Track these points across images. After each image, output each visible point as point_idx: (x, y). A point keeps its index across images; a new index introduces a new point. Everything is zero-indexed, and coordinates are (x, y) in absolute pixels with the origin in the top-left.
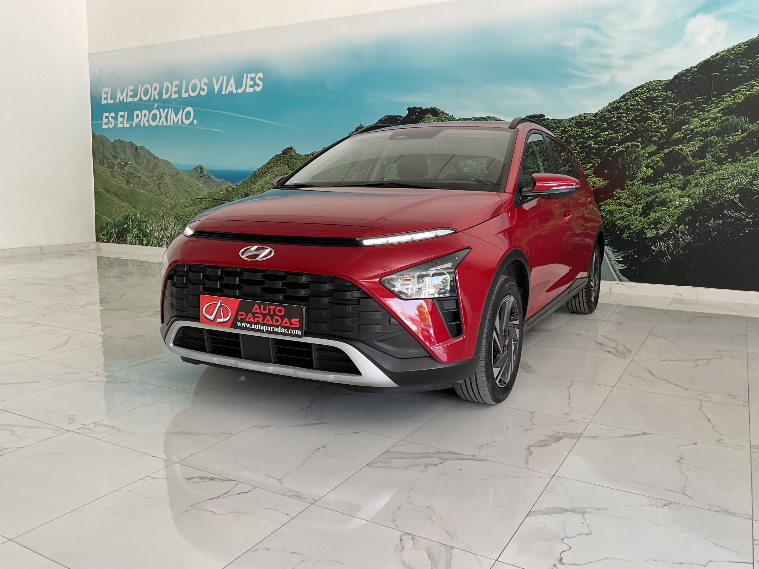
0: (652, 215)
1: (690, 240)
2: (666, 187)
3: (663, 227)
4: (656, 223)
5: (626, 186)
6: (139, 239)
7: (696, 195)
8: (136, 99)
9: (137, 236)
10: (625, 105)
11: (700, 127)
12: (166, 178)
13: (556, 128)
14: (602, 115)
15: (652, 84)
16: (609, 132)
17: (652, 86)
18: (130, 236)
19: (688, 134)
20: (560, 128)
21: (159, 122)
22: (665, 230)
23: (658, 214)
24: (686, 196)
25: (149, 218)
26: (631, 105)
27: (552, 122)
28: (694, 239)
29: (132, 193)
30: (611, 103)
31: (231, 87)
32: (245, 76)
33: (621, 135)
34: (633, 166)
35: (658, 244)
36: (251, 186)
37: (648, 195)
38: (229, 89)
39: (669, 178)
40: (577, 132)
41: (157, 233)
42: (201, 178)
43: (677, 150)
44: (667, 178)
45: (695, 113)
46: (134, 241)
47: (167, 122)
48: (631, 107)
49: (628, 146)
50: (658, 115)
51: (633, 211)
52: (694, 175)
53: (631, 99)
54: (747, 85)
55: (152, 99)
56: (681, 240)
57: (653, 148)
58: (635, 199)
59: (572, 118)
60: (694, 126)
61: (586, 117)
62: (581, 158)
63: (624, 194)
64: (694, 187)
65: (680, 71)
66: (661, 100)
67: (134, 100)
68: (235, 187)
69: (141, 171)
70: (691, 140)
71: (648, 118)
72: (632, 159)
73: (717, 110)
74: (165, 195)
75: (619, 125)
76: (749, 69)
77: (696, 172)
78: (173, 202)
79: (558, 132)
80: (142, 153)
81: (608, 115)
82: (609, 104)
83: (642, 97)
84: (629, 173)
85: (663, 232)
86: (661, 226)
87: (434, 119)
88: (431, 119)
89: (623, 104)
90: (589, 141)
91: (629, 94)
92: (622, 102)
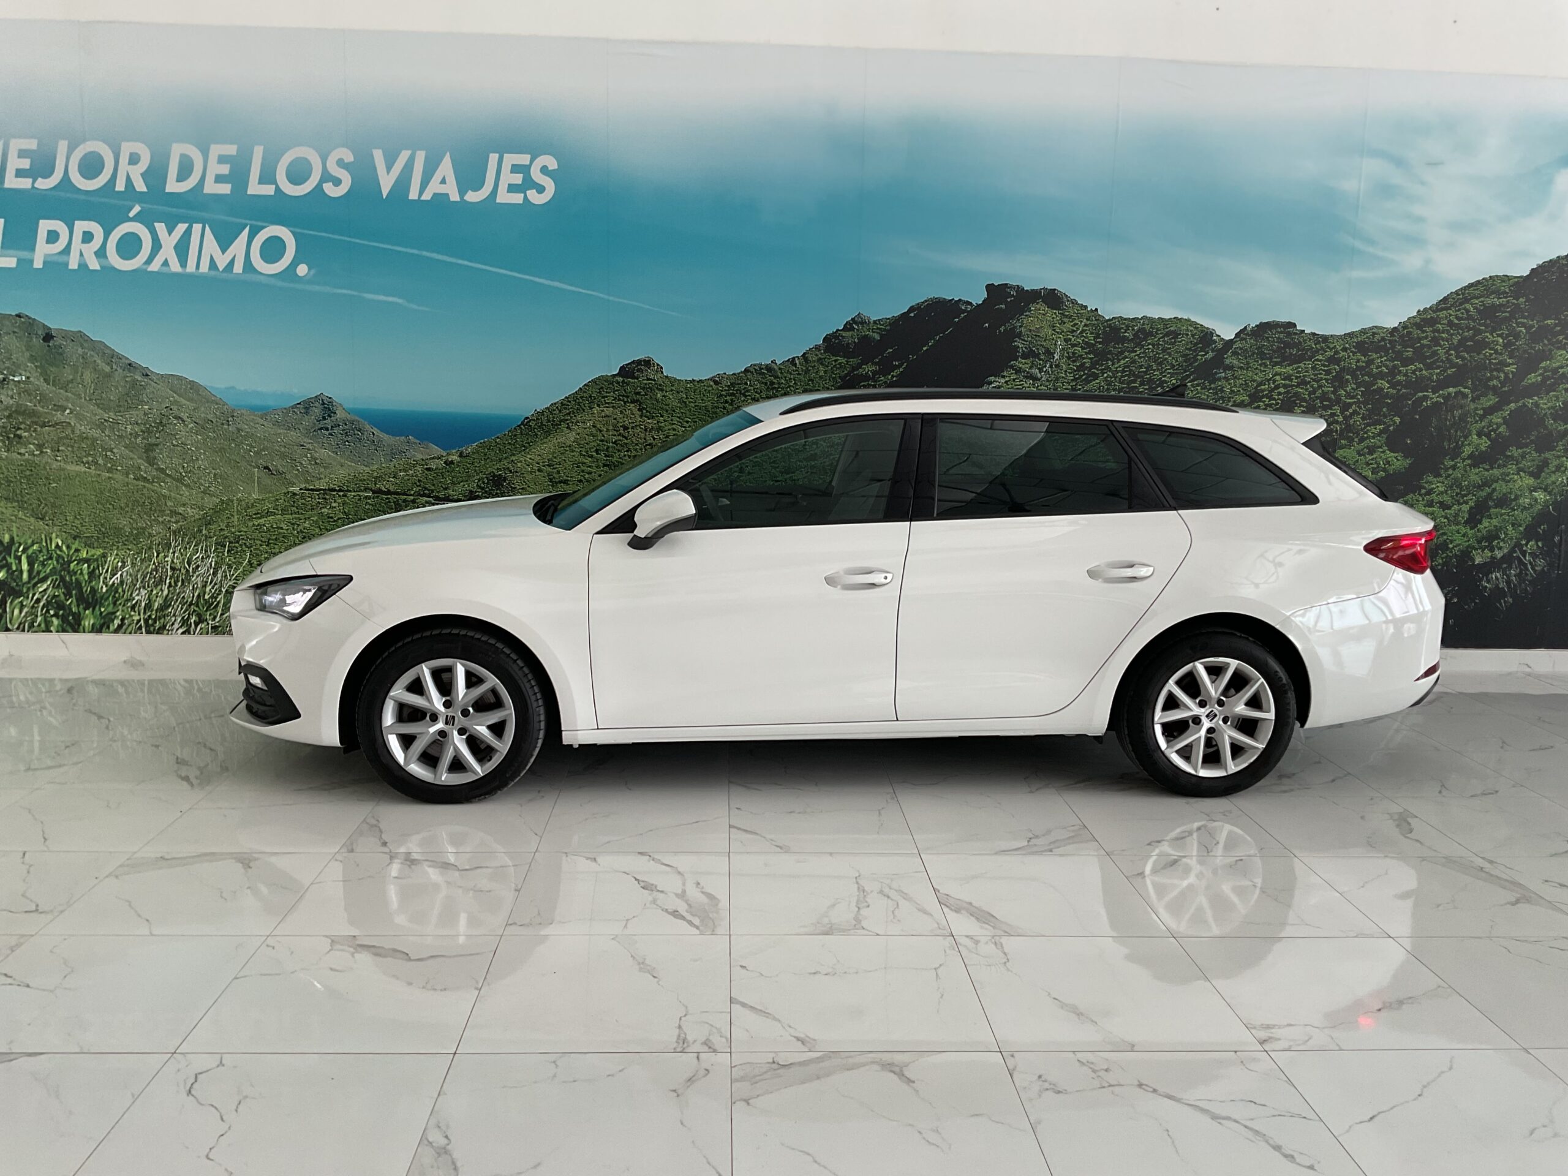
0: (1486, 523)
1: (1545, 566)
2: (1510, 473)
3: (1502, 544)
4: (1491, 537)
5: (1442, 469)
6: (61, 612)
7: (1557, 486)
8: (43, 184)
9: (55, 604)
10: (1446, 316)
12: (182, 432)
13: (1317, 351)
14: (1405, 332)
15: (1494, 280)
16: (1416, 366)
17: (1493, 285)
18: (22, 607)
19: (1549, 378)
20: (1326, 352)
21: (149, 261)
22: (1506, 551)
23: (1495, 522)
24: (1541, 488)
25: (105, 548)
26: (1457, 318)
27: (1310, 339)
28: (1550, 565)
29: (28, 473)
30: (1422, 310)
31: (443, 181)
32: (494, 158)
33: (1437, 374)
34: (1457, 432)
35: (1494, 576)
36: (513, 458)
37: (1480, 487)
38: (434, 188)
39: (1516, 455)
40: (1358, 361)
41: (143, 592)
42: (327, 433)
43: (1530, 405)
44: (1512, 455)
45: (1561, 341)
46: (39, 619)
47: (184, 263)
48: (1456, 321)
49: (1448, 394)
50: (1501, 341)
51: (1454, 517)
52: (1554, 452)
53: (1457, 306)
55: (120, 186)
56: (1529, 567)
57: (1490, 400)
58: (1457, 495)
59: (1351, 335)
60: (1558, 364)
61: (1377, 334)
62: (1363, 414)
63: (1438, 484)
64: (1554, 472)
65: (1541, 263)
66: (1508, 312)
67: (36, 186)
68: (455, 458)
69: (70, 405)
70: (1552, 388)
72: (1454, 419)
74: (174, 479)
75: (1435, 353)
77: (1557, 446)
78: (210, 502)
79: (1320, 361)
80: (73, 352)
81: (1416, 333)
82: (1419, 311)
83: (1476, 304)
84: (1449, 445)
85: (1502, 554)
86: (1498, 543)
87: (1051, 314)
88: (1043, 314)
89: (1442, 314)
90: (1381, 381)
91: (1455, 296)
92: (1441, 311)
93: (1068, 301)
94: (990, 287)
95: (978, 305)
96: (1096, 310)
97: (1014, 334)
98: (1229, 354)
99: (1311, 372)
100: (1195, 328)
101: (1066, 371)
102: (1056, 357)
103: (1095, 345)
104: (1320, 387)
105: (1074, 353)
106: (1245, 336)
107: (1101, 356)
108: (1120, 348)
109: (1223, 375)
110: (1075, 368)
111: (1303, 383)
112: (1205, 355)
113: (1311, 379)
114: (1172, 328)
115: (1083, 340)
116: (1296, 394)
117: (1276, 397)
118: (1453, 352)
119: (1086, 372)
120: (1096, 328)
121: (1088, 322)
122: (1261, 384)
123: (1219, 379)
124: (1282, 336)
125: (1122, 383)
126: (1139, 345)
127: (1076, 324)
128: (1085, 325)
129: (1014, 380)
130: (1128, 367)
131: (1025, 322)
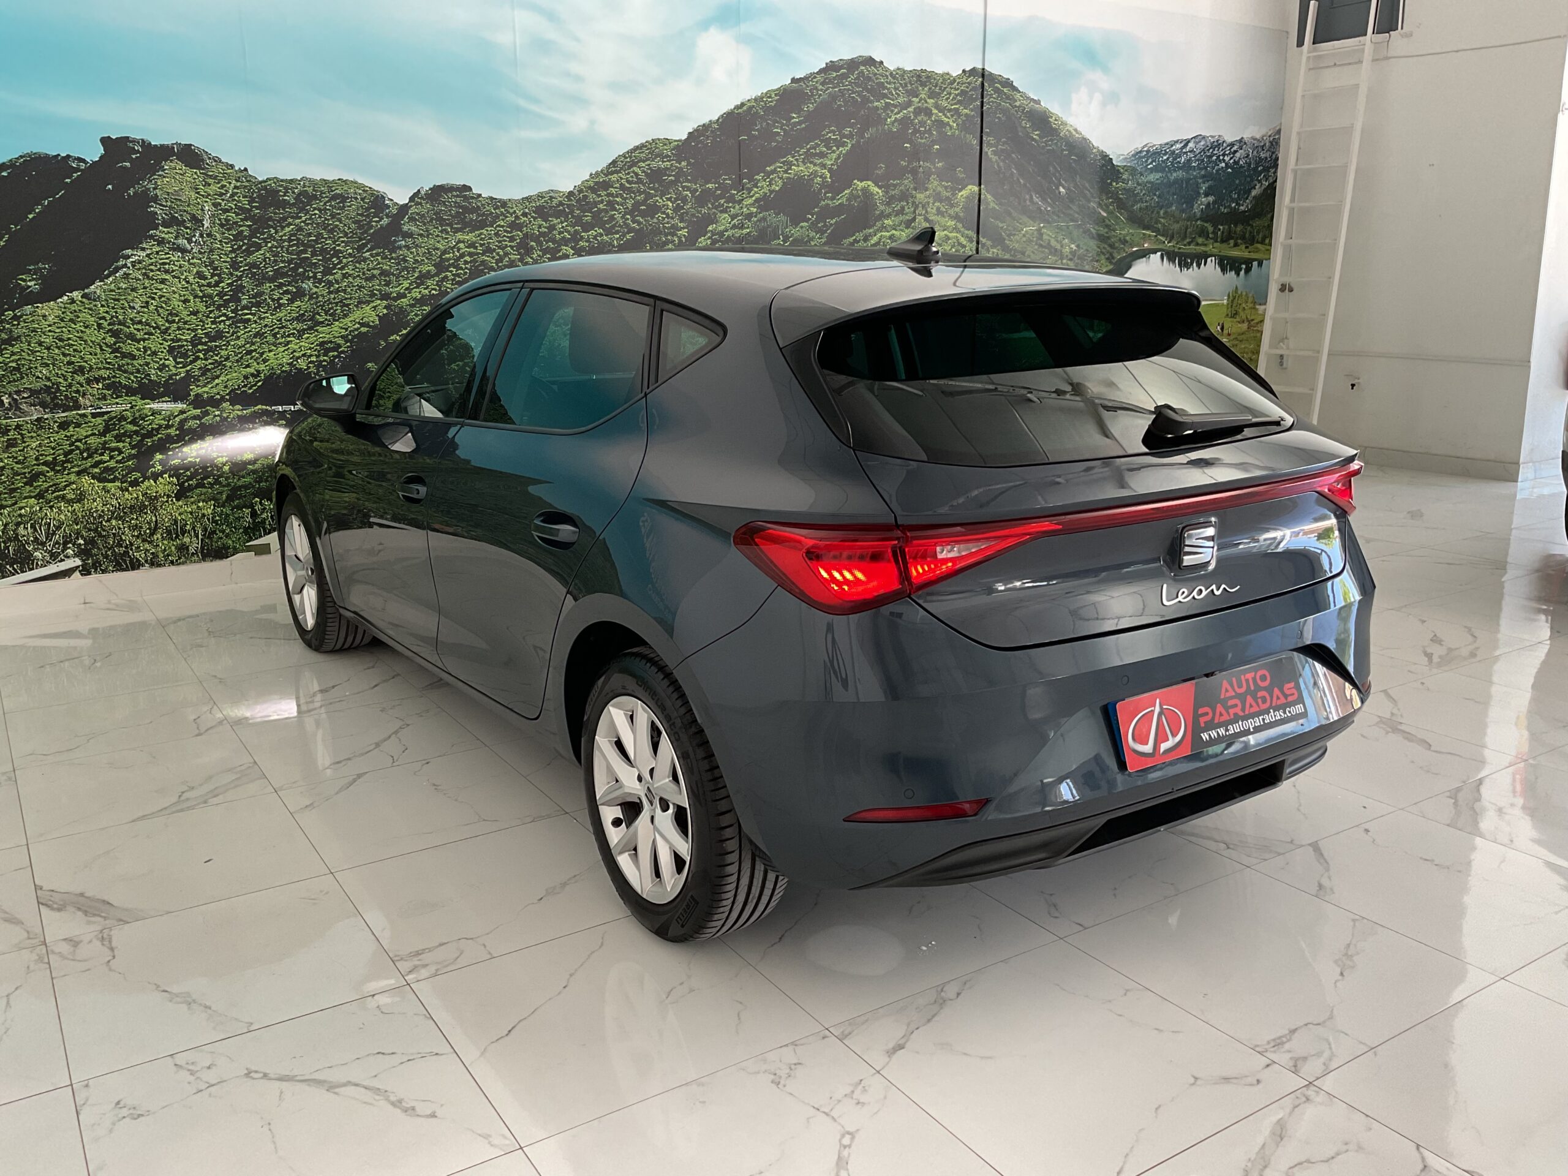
10: (618, 180)
11: (731, 229)
13: (497, 217)
14: (581, 195)
15: (656, 144)
16: (596, 231)
17: (656, 148)
20: (507, 217)
26: (628, 182)
27: (489, 204)
30: (594, 173)
33: (617, 239)
40: (540, 227)
45: (723, 205)
48: (628, 185)
50: (671, 205)
53: (625, 171)
54: (783, 163)
59: (528, 199)
60: (723, 227)
61: (555, 198)
65: (696, 127)
66: (673, 176)
71: (654, 210)
73: (750, 201)
75: (612, 218)
76: (784, 136)
79: (502, 227)
81: (592, 197)
82: (591, 175)
83: (643, 167)
87: (191, 174)
88: (181, 174)
89: (614, 177)
90: (565, 248)
91: (622, 159)
92: (612, 175)
93: (210, 158)
94: (105, 141)
95: (94, 163)
96: (246, 170)
97: (146, 198)
98: (405, 219)
99: (495, 239)
100: (363, 191)
101: (220, 241)
102: (206, 224)
103: (250, 210)
104: (506, 254)
105: (227, 220)
106: (419, 200)
107: (260, 224)
108: (282, 213)
109: (403, 242)
110: (231, 237)
111: (488, 250)
112: (380, 221)
113: (496, 246)
114: (338, 191)
115: (236, 205)
116: (483, 262)
117: (463, 266)
118: (628, 217)
119: (246, 241)
120: (249, 190)
121: (239, 184)
122: (444, 252)
123: (400, 248)
124: (458, 200)
125: (291, 254)
126: (301, 210)
127: (223, 186)
128: (236, 187)
129: (157, 253)
130: (295, 235)
131: (159, 183)
